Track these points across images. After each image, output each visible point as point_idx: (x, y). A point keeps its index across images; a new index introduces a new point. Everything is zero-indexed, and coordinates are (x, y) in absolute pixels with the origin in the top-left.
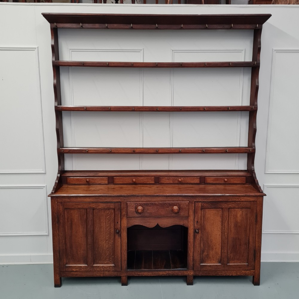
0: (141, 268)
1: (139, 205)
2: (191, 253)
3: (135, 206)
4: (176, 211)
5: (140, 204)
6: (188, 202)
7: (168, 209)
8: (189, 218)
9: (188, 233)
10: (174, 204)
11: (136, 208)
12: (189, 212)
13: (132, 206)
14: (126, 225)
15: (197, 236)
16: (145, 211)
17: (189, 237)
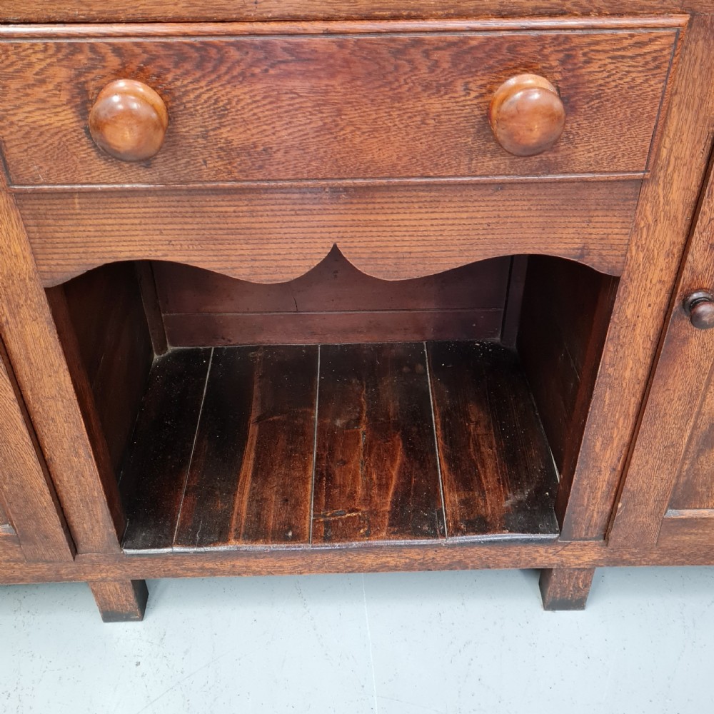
0: (223, 537)
1: (114, 61)
2: (604, 448)
3: (62, 74)
4: (535, 132)
5: (117, 50)
6: (681, 20)
7: (436, 105)
8: (649, 190)
9: (614, 318)
10: (514, 47)
11: (84, 99)
12: (657, 135)
13: (30, 75)
14: (25, 266)
15: (686, 340)
16: (190, 127)
17: (609, 347)
